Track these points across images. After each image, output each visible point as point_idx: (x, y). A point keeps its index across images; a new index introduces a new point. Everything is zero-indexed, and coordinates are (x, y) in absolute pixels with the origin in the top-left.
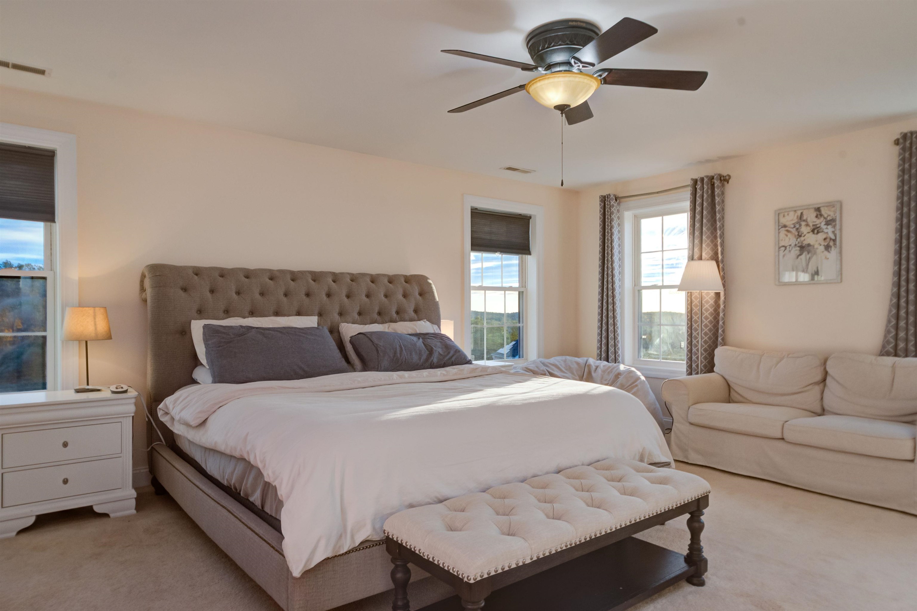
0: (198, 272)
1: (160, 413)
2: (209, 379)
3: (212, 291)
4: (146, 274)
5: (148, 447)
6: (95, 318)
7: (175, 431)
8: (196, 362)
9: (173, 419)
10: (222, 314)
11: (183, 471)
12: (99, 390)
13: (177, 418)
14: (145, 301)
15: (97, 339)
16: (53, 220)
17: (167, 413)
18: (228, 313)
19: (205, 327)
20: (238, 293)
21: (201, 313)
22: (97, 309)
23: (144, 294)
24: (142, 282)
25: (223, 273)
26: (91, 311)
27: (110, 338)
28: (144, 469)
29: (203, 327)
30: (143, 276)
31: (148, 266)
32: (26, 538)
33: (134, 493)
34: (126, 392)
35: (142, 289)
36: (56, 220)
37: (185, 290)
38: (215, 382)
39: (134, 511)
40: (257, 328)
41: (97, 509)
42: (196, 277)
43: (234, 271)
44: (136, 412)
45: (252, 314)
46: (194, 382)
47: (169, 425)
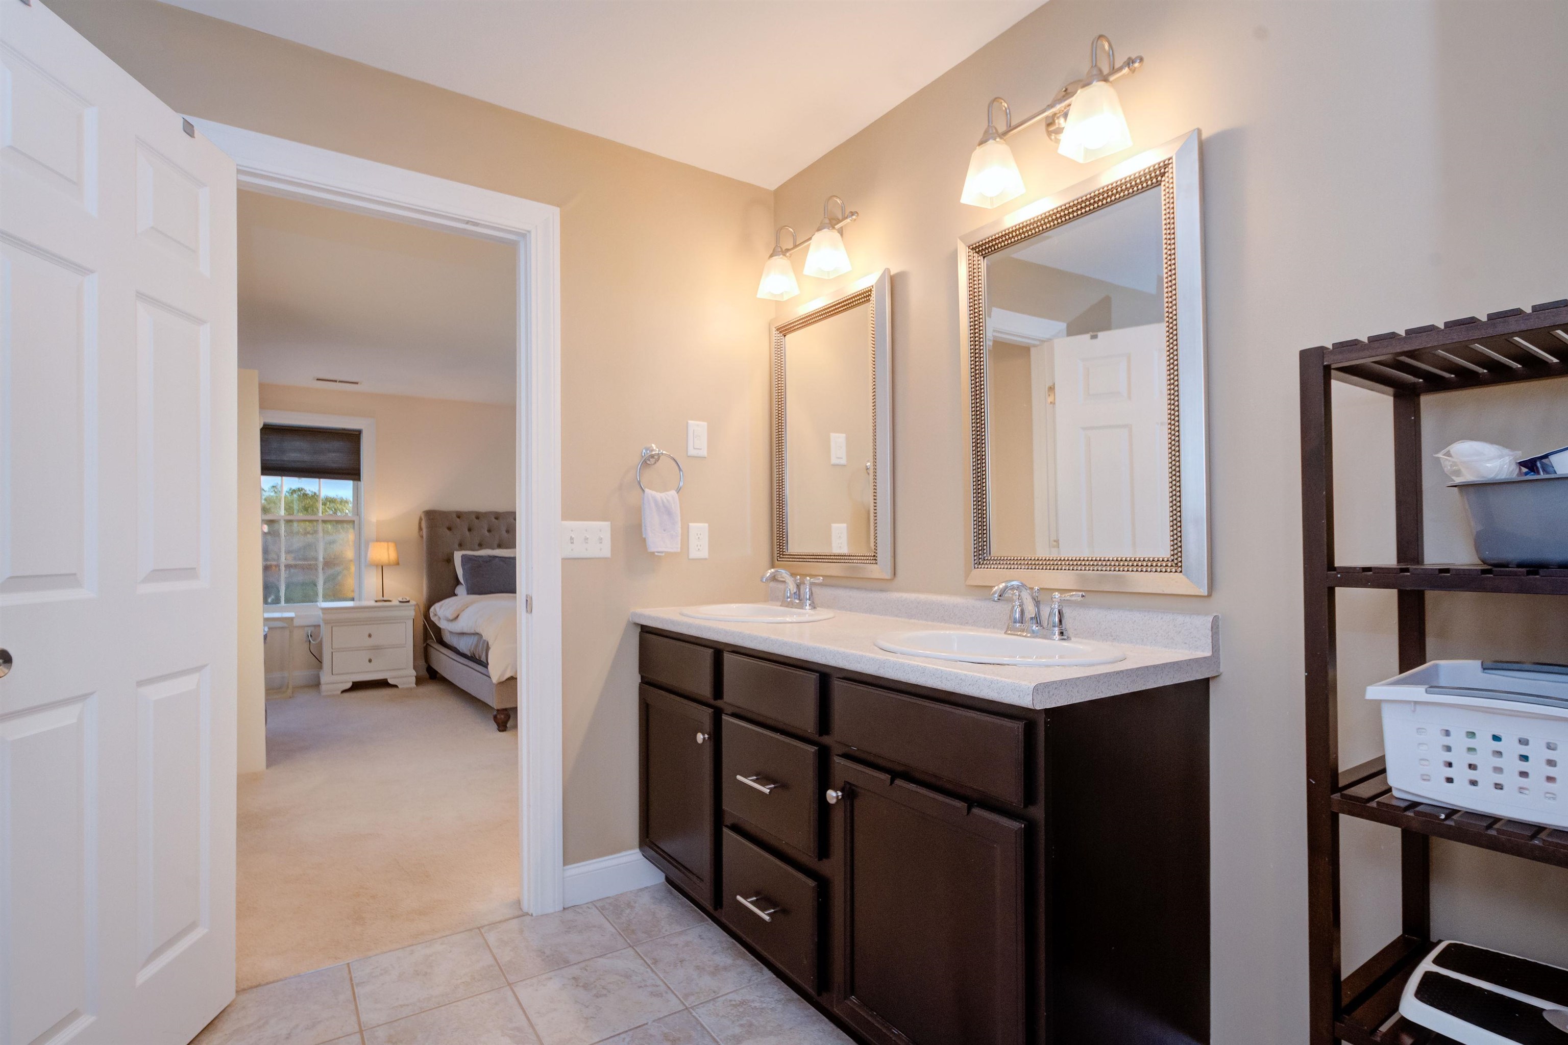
0: (459, 515)
1: (431, 615)
2: (465, 592)
3: (470, 530)
4: (423, 518)
5: (424, 644)
6: (388, 550)
7: (441, 626)
8: (458, 582)
9: (439, 618)
10: (477, 547)
11: (446, 653)
12: (390, 601)
13: (441, 616)
14: (422, 537)
15: (389, 565)
16: (359, 479)
17: (435, 615)
18: (481, 546)
19: (463, 556)
20: (489, 531)
21: (461, 546)
22: (390, 543)
23: (421, 532)
24: (420, 523)
25: (478, 516)
26: (385, 544)
27: (398, 564)
28: (422, 663)
29: (462, 556)
30: (421, 519)
31: (424, 512)
32: (346, 695)
33: (414, 673)
34: (408, 602)
35: (420, 529)
36: (361, 479)
37: (449, 529)
38: (468, 594)
39: (414, 685)
40: (500, 557)
41: (391, 681)
42: (458, 519)
43: (486, 515)
44: (415, 616)
45: (500, 546)
46: (456, 595)
47: (437, 623)
